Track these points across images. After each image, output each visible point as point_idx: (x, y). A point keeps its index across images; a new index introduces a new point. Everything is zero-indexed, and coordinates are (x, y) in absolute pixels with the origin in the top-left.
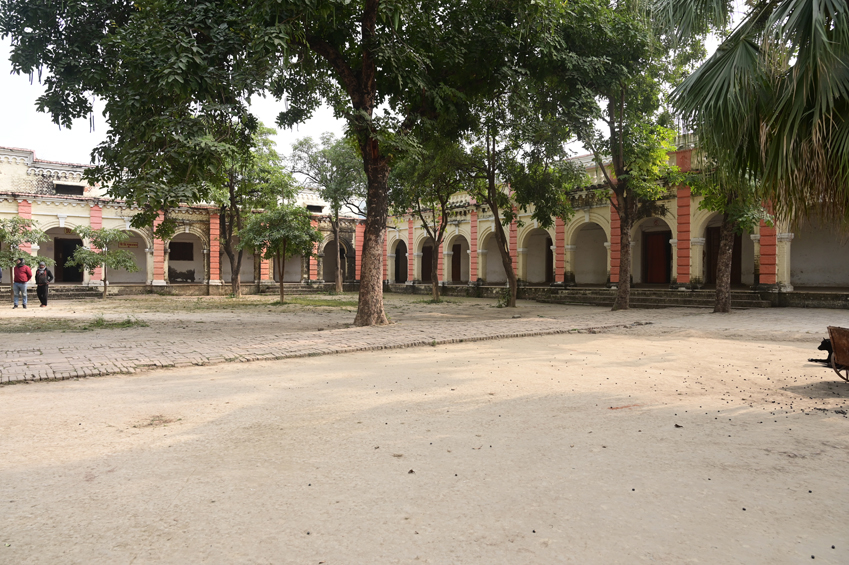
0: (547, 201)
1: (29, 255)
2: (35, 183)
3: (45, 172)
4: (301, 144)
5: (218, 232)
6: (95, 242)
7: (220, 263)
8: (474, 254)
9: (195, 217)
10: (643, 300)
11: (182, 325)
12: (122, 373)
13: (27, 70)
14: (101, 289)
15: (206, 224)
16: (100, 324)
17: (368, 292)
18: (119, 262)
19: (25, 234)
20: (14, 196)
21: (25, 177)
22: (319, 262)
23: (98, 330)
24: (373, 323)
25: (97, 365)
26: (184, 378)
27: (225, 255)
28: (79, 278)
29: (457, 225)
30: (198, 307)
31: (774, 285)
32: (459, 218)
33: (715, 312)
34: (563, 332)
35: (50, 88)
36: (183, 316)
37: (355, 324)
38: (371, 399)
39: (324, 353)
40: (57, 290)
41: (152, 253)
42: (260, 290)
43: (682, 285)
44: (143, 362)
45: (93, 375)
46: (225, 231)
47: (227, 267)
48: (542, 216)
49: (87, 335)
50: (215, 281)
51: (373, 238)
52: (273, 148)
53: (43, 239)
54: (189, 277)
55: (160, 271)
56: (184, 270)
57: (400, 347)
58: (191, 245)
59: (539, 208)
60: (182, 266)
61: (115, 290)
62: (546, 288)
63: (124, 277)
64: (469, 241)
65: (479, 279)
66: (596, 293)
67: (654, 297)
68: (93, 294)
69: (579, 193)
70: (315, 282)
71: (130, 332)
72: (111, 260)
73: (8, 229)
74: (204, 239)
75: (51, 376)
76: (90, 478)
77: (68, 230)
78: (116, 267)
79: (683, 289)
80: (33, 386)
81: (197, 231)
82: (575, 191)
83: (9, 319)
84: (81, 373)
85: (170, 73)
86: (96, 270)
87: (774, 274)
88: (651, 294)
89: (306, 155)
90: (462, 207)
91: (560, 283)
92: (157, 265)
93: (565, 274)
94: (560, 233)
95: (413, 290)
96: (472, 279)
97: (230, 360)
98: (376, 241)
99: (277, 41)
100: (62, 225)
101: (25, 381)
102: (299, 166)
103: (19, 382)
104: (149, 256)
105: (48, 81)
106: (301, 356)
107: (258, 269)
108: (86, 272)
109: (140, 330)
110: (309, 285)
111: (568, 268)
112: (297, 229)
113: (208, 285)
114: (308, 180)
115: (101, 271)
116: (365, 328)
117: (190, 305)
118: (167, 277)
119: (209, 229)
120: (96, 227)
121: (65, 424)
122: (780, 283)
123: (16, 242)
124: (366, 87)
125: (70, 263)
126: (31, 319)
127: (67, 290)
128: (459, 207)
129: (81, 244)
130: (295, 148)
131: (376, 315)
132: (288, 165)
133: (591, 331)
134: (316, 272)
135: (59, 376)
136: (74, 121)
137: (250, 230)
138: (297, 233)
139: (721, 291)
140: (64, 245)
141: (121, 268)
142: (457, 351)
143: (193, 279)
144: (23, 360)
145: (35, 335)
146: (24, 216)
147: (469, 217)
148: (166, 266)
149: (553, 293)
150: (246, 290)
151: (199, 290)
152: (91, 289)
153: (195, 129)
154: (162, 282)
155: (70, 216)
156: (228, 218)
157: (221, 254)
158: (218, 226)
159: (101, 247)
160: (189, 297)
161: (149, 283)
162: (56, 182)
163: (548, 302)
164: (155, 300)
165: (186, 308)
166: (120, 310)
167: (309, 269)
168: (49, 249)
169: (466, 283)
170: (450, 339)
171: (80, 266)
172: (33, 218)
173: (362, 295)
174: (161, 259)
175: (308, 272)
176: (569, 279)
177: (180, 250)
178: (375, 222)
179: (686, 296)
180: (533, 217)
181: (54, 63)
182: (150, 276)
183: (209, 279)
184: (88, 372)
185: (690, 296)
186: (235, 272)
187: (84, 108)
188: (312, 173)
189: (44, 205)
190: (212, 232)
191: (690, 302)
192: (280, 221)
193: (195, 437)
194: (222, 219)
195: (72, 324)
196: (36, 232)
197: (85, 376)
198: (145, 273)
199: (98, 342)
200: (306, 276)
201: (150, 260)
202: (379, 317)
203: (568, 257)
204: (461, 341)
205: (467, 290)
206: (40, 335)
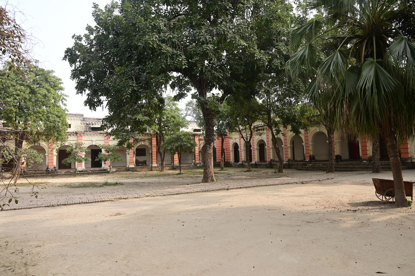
0: (297, 123)
1: (81, 157)
2: (84, 127)
3: (88, 123)
4: (189, 103)
5: (155, 143)
6: (106, 150)
7: (157, 157)
8: (268, 148)
9: (146, 137)
10: (346, 168)
11: (136, 184)
12: (110, 200)
13: (81, 93)
14: (109, 170)
15: (151, 140)
16: (106, 184)
17: (207, 169)
18: (115, 158)
19: (80, 148)
20: (76, 133)
21: (80, 125)
22: (199, 154)
23: (105, 187)
24: (209, 181)
25: (102, 198)
26: (130, 202)
27: (158, 154)
28: (100, 166)
29: (260, 135)
30: (146, 176)
31: (408, 158)
32: (261, 132)
33: (373, 172)
34: (289, 183)
35: (88, 97)
36: (138, 180)
37: (202, 182)
38: (189, 207)
39: (183, 193)
40: (92, 171)
41: (129, 154)
42: (174, 168)
43: (364, 160)
44: (117, 197)
45: (101, 201)
46: (158, 143)
47: (159, 158)
48: (295, 130)
49: (101, 188)
50: (155, 165)
51: (208, 146)
52: (177, 106)
53: (87, 150)
54: (144, 163)
55: (132, 161)
56: (142, 161)
57: (214, 191)
58: (145, 149)
59: (293, 127)
60: (141, 159)
61: (114, 170)
62: (302, 163)
63: (118, 164)
64: (266, 142)
65: (271, 160)
66: (324, 165)
67: (351, 166)
68: (105, 172)
69: (313, 118)
70: (198, 164)
71: (117, 187)
72: (112, 157)
73: (74, 147)
74: (150, 146)
75: (88, 201)
76: (95, 226)
77: (96, 146)
78: (115, 160)
79: (365, 162)
80: (82, 205)
81: (147, 143)
82: (312, 117)
83: (74, 183)
84: (97, 201)
85: (125, 95)
86: (107, 162)
87: (408, 153)
88: (350, 165)
89: (191, 108)
90: (262, 127)
91: (307, 160)
92: (131, 158)
93: (310, 156)
94: (306, 137)
95: (242, 166)
96: (268, 160)
97: (148, 196)
98: (210, 148)
99: (161, 81)
100: (94, 144)
101: (80, 203)
102: (189, 113)
103: (78, 203)
104: (127, 155)
105: (88, 95)
106: (173, 195)
107: (173, 159)
108: (103, 163)
109: (120, 186)
110: (195, 165)
111: (311, 153)
112: (185, 142)
113: (152, 167)
114: (193, 119)
115: (108, 162)
116: (206, 184)
117: (143, 176)
118: (135, 163)
119: (152, 142)
120: (107, 144)
121: (91, 215)
122: (412, 157)
123: (77, 152)
124: (203, 86)
125: (97, 160)
126: (82, 183)
127: (96, 171)
128: (261, 126)
129: (101, 151)
130: (187, 106)
131: (210, 178)
132: (184, 112)
133: (302, 183)
134: (198, 159)
135: (90, 201)
136: (97, 108)
137: (166, 143)
138: (185, 143)
139: (374, 162)
140: (95, 152)
141: (116, 161)
142: (235, 192)
143: (146, 164)
144: (79, 197)
145: (83, 189)
146: (79, 141)
147: (265, 131)
148: (134, 159)
149: (305, 165)
150: (168, 168)
151: (148, 169)
152: (105, 170)
153: (135, 112)
154: (133, 166)
155: (98, 140)
156: (159, 137)
157: (157, 153)
158: (155, 141)
159: (108, 152)
160: (143, 172)
161: (127, 166)
162: (92, 126)
163: (302, 170)
164: (130, 174)
165: (141, 177)
166: (115, 178)
167: (195, 158)
168: (89, 154)
169: (266, 162)
170: (235, 187)
171: (100, 160)
172: (83, 142)
173: (205, 170)
174: (132, 156)
175: (195, 159)
176: (312, 158)
177: (141, 152)
178: (209, 140)
179: (366, 165)
180: (291, 131)
181: (90, 87)
182: (128, 163)
183: (152, 164)
184: (99, 200)
185: (368, 165)
186: (162, 161)
187: (100, 103)
188: (195, 115)
189: (87, 136)
190: (153, 143)
191: (368, 168)
192: (178, 139)
193: (126, 217)
194: (157, 138)
195: (96, 184)
196: (84, 148)
197: (98, 202)
198: (126, 162)
199: (104, 191)
200: (194, 161)
201: (128, 156)
202: (212, 179)
203: (311, 148)
204: (240, 188)
205: (266, 165)
206: (85, 189)
